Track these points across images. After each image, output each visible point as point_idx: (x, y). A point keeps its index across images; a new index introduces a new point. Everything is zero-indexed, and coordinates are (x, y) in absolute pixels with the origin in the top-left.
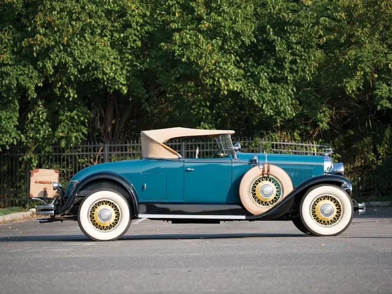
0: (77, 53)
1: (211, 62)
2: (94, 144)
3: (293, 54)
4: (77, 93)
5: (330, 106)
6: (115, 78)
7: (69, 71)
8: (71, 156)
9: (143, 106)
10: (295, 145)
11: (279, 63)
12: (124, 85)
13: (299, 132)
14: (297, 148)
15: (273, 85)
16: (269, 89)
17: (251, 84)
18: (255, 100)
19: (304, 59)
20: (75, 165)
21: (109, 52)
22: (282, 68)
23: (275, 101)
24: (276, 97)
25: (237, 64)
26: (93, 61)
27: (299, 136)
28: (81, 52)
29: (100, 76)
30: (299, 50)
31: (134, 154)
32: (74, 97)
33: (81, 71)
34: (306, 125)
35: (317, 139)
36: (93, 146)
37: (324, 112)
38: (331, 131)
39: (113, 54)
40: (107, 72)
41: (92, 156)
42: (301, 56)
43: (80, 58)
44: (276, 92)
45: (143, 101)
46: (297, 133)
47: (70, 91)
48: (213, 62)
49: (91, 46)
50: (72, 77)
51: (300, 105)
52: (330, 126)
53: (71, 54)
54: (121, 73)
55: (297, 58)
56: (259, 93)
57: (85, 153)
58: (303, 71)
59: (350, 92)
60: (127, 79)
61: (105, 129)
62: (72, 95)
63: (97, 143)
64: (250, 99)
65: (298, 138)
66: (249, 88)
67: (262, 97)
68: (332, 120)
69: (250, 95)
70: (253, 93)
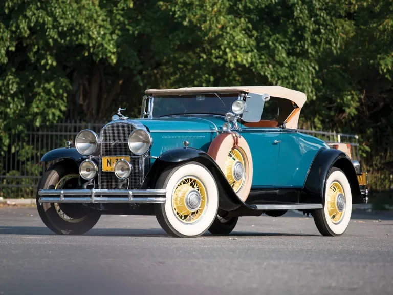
0: (58, 12)
1: (217, 27)
2: (75, 122)
3: (316, 22)
4: (57, 60)
5: (360, 88)
6: (102, 45)
7: (47, 33)
8: (47, 136)
9: (135, 79)
11: (299, 34)
12: (113, 53)
13: (321, 118)
15: (291, 58)
16: (286, 62)
17: (265, 57)
18: (269, 76)
19: (330, 29)
21: (97, 12)
22: (301, 38)
24: (294, 73)
25: (248, 32)
26: (77, 23)
27: (320, 123)
28: (63, 11)
29: (85, 41)
30: (323, 18)
32: (52, 65)
33: (62, 35)
36: (73, 124)
38: (359, 117)
39: (101, 16)
40: (94, 36)
42: (327, 25)
43: (62, 18)
44: (295, 68)
45: (135, 73)
46: (319, 119)
47: (49, 57)
48: (219, 26)
49: (75, 4)
50: (51, 41)
51: (323, 85)
52: (359, 112)
53: (51, 14)
54: (110, 38)
55: (321, 27)
56: (274, 67)
58: (328, 42)
59: (385, 70)
60: (117, 45)
61: (89, 106)
62: (50, 62)
63: (78, 121)
64: (262, 73)
65: (319, 125)
66: (262, 60)
67: (277, 72)
68: (362, 105)
69: (263, 70)
70: (266, 67)
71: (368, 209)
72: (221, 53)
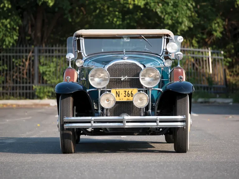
2: (26, 46)
5: (224, 18)
8: (7, 56)
10: (193, 51)
13: (197, 40)
16: (171, 3)
18: (159, 13)
20: (10, 64)
24: (176, 9)
27: (196, 43)
31: (59, 56)
32: (8, 7)
34: (203, 34)
35: (211, 45)
36: (24, 48)
37: (218, 23)
38: (223, 39)
41: (24, 57)
44: (177, 6)
45: (66, 12)
47: (5, 2)
51: (198, 17)
52: (223, 35)
56: (163, 5)
57: (18, 54)
61: (35, 35)
62: (6, 5)
63: (28, 46)
64: (154, 10)
65: (196, 45)
67: (165, 9)
68: (225, 30)
69: (155, 7)
70: (157, 6)
71: (230, 102)
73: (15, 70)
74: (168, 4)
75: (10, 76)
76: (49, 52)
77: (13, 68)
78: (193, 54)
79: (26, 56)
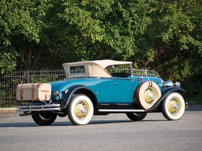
0: (10, 20)
1: (86, 24)
2: (21, 71)
3: (133, 19)
4: (10, 42)
5: (154, 49)
6: (32, 34)
7: (5, 30)
8: (8, 78)
9: (48, 49)
10: (135, 71)
11: (125, 24)
12: (38, 38)
13: (137, 63)
14: (136, 72)
15: (122, 36)
16: (120, 39)
17: (109, 36)
18: (112, 45)
19: (139, 22)
20: (10, 83)
21: (29, 19)
22: (127, 27)
23: (123, 46)
24: (123, 43)
25: (101, 26)
26: (20, 24)
27: (137, 66)
28: (12, 19)
29: (24, 33)
30: (136, 17)
31: (44, 77)
33: (12, 30)
34: (141, 59)
35: (147, 67)
37: (151, 52)
38: (155, 62)
39: (31, 20)
40: (28, 30)
41: (20, 78)
42: (138, 20)
43: (12, 23)
44: (124, 41)
45: (48, 46)
47: (7, 41)
48: (87, 24)
49: (18, 16)
50: (7, 33)
51: (138, 48)
52: (154, 60)
53: (7, 21)
54: (36, 31)
55: (135, 21)
56: (114, 41)
57: (16, 76)
58: (139, 28)
59: (165, 40)
60: (39, 34)
61: (27, 63)
62: (7, 43)
63: (23, 70)
64: (109, 44)
66: (108, 38)
67: (116, 44)
68: (156, 56)
69: (109, 42)
70: (110, 41)
72: (88, 36)
73: (14, 87)
74: (117, 40)
75: (11, 91)
76: (37, 75)
77: (13, 86)
78: (135, 73)
79: (21, 77)
